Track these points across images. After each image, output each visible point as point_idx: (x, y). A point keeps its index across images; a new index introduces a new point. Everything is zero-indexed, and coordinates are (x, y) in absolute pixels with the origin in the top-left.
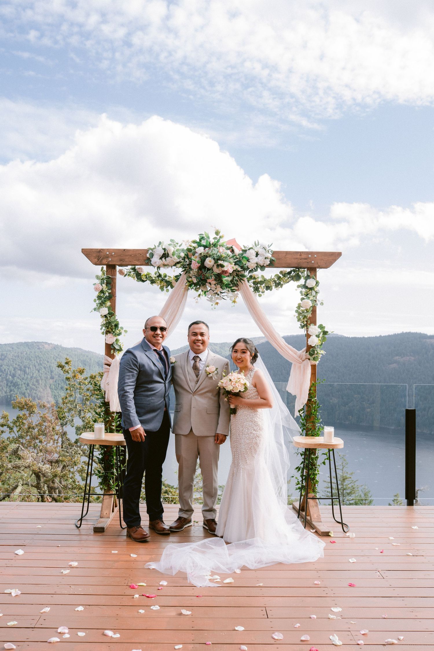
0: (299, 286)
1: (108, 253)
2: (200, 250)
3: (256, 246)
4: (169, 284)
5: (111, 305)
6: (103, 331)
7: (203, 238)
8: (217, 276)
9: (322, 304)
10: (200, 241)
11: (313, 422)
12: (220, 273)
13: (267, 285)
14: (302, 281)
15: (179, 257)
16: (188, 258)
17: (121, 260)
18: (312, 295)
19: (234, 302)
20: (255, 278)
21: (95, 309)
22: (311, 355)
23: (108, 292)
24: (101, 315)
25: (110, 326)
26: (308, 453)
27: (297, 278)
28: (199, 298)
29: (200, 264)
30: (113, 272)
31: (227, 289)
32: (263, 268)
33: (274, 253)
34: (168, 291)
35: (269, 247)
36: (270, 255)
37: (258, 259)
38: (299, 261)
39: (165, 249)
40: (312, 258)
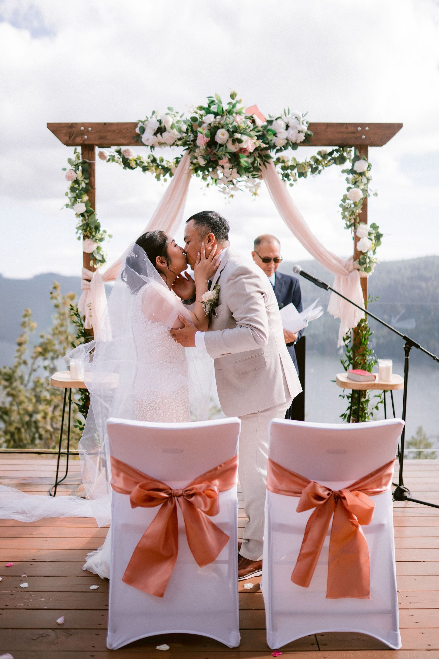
0: (343, 171)
1: (82, 128)
2: (210, 119)
3: (286, 115)
4: (166, 170)
5: (89, 200)
6: (78, 235)
7: (213, 102)
8: (233, 156)
9: (376, 194)
10: (209, 106)
11: (364, 355)
12: (237, 152)
13: (300, 171)
14: (348, 165)
15: (180, 131)
16: (193, 131)
17: (101, 138)
18: (362, 182)
19: (255, 194)
20: (283, 162)
21: (67, 206)
22: (361, 263)
23: (84, 182)
24: (76, 214)
25: (89, 229)
26: (356, 396)
27: (342, 160)
28: (207, 189)
29: (209, 139)
30: (90, 155)
31: (247, 174)
32: (295, 146)
33: (311, 126)
34: (165, 180)
35: (303, 117)
36: (305, 128)
37: (289, 133)
38: (345, 136)
39: (160, 121)
40: (363, 132)
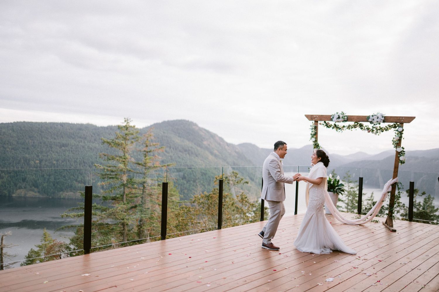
0: (394, 130)
1: (315, 116)
3: (378, 114)
4: (340, 129)
5: (316, 137)
6: (313, 147)
13: (382, 130)
14: (397, 129)
17: (320, 119)
21: (310, 139)
23: (315, 132)
24: (312, 141)
25: (316, 145)
27: (395, 127)
30: (317, 124)
33: (385, 117)
35: (383, 115)
37: (378, 120)
38: (396, 120)
39: (338, 115)
40: (402, 119)
